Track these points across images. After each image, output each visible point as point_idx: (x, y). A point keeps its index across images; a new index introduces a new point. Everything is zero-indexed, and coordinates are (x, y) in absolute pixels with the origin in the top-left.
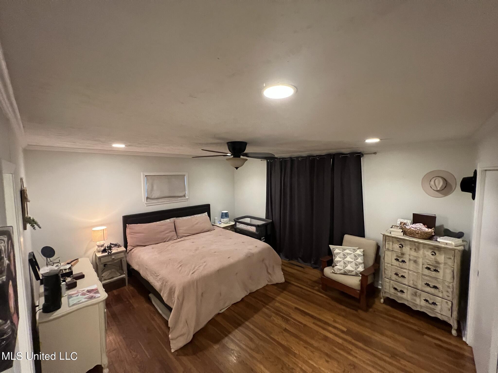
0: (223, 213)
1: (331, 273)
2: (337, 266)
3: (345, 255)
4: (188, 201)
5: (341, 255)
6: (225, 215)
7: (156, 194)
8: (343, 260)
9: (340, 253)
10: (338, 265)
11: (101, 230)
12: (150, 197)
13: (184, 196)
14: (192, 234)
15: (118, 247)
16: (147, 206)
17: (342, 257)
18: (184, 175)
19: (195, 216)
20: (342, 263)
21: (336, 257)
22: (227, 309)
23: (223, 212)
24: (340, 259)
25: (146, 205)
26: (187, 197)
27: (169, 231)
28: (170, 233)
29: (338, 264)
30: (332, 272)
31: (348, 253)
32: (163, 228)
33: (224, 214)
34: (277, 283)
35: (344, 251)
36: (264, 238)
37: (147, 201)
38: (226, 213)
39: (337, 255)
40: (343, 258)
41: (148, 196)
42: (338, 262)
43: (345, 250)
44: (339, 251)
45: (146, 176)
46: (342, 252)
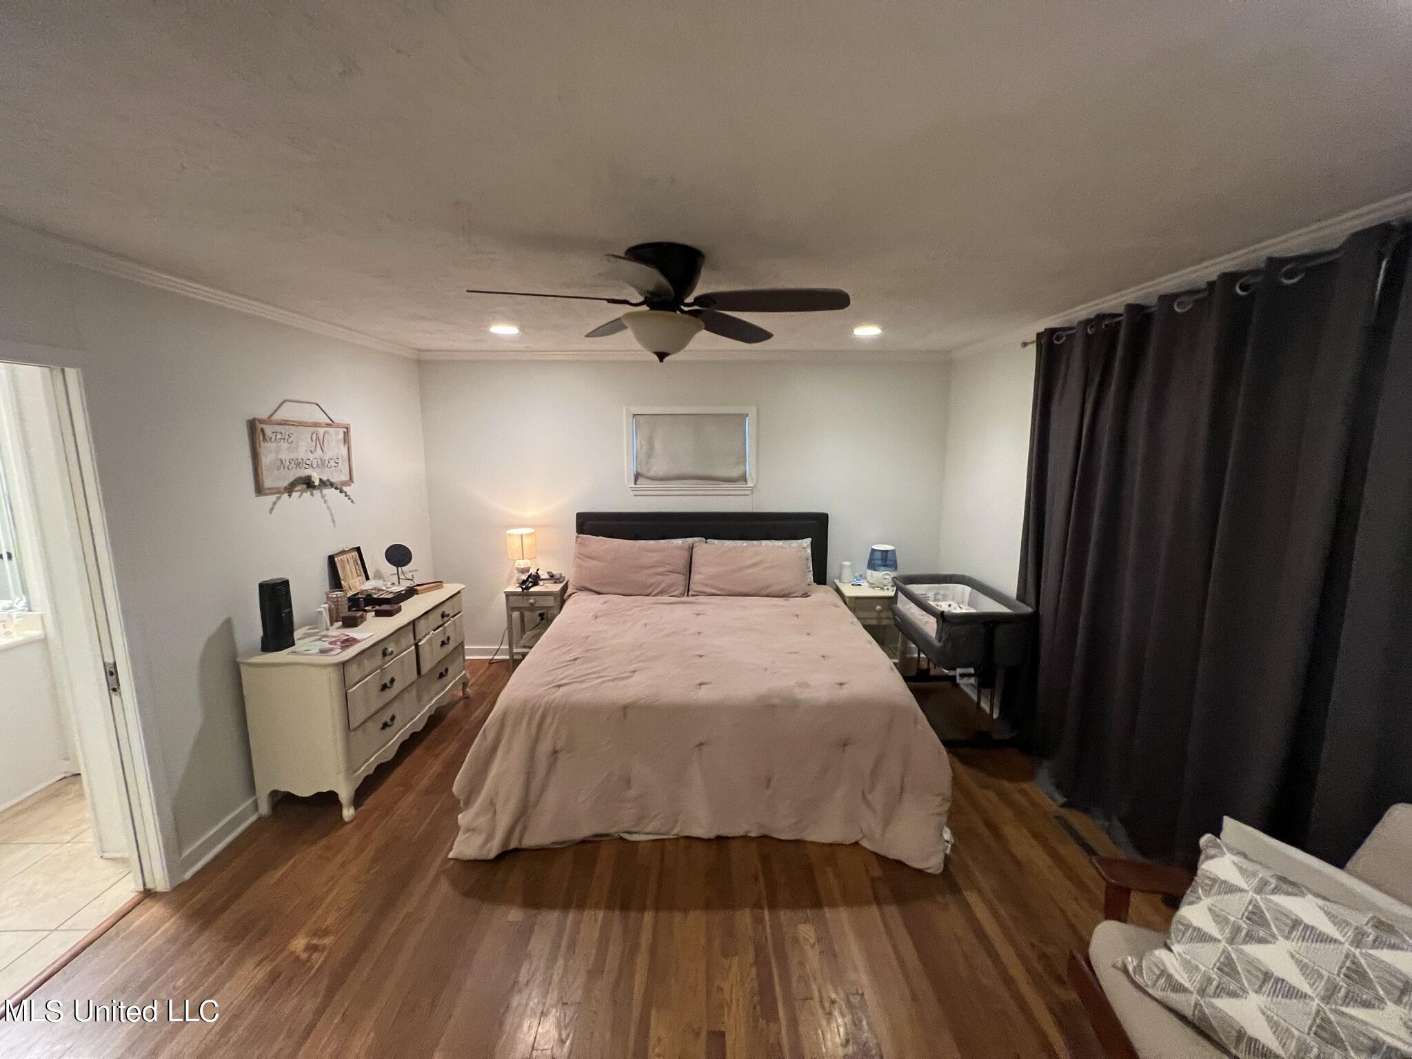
0: (873, 551)
1: (1114, 966)
2: (1170, 950)
3: (1264, 923)
4: (752, 494)
5: (1235, 906)
6: (881, 560)
7: (659, 466)
8: (1231, 941)
9: (1231, 889)
10: (1176, 948)
11: (517, 535)
12: (643, 471)
13: (743, 478)
14: (730, 593)
15: (555, 583)
16: (635, 495)
17: (1232, 919)
18: (742, 415)
19: (764, 542)
20: (1208, 956)
21: (1199, 898)
22: (654, 840)
23: (875, 547)
24: (1211, 928)
25: (632, 493)
26: (750, 484)
27: (666, 569)
28: (667, 575)
29: (1179, 942)
30: (1119, 964)
31: (1296, 923)
32: (655, 557)
33: (878, 555)
34: (903, 859)
35: (1275, 891)
36: (972, 671)
37: (638, 483)
38: (887, 551)
39: (1208, 893)
40: (1237, 930)
41: (639, 470)
42: (1188, 934)
43: (1288, 894)
44: (1236, 878)
45: (634, 415)
46: (1251, 894)
